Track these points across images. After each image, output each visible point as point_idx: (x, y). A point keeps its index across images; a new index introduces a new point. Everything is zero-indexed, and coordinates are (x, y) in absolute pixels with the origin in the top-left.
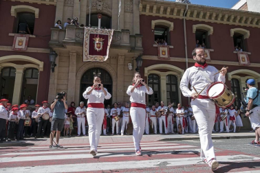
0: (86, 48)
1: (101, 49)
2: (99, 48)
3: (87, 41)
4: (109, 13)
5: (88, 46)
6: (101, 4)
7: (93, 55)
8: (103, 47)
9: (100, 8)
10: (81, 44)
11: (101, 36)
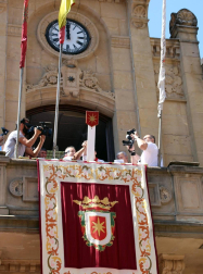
0: (53, 239)
1: (108, 240)
2: (102, 236)
3: (52, 209)
4: (103, 105)
5: (58, 231)
6: (76, 74)
7: (79, 266)
8: (116, 232)
9: (73, 89)
10: (33, 224)
11: (103, 190)
